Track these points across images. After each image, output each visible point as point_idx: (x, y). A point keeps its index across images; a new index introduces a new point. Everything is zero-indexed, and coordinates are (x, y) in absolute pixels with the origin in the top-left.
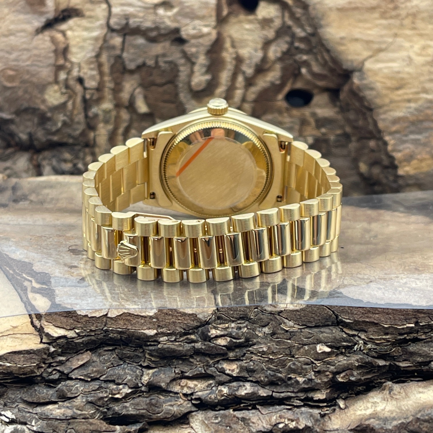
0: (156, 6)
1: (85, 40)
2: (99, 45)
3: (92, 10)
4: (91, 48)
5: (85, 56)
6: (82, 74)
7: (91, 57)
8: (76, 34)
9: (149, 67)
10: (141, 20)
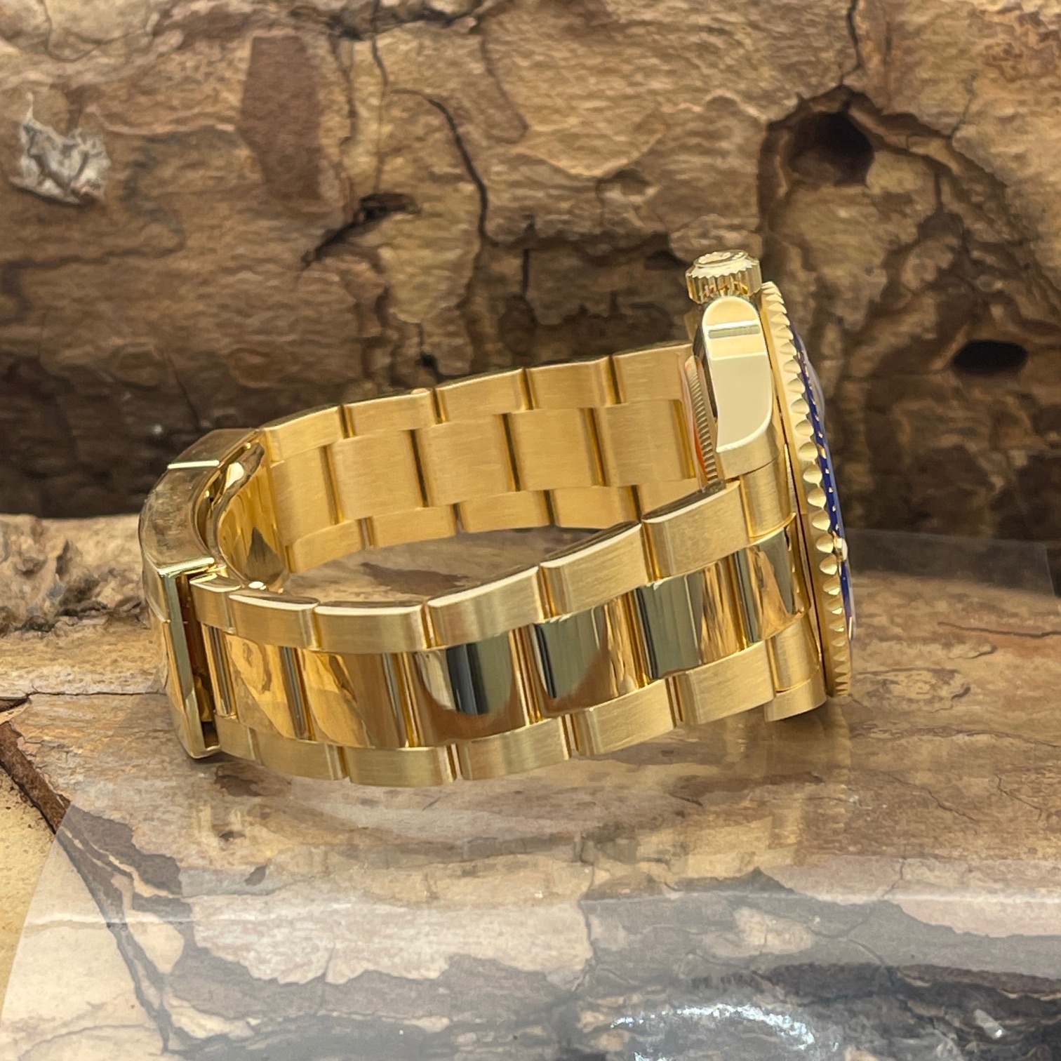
0: (601, 183)
1: (427, 270)
2: (465, 281)
3: (439, 199)
4: (444, 286)
5: (432, 306)
6: (427, 349)
7: (448, 309)
8: (405, 255)
9: (597, 316)
10: (566, 217)
